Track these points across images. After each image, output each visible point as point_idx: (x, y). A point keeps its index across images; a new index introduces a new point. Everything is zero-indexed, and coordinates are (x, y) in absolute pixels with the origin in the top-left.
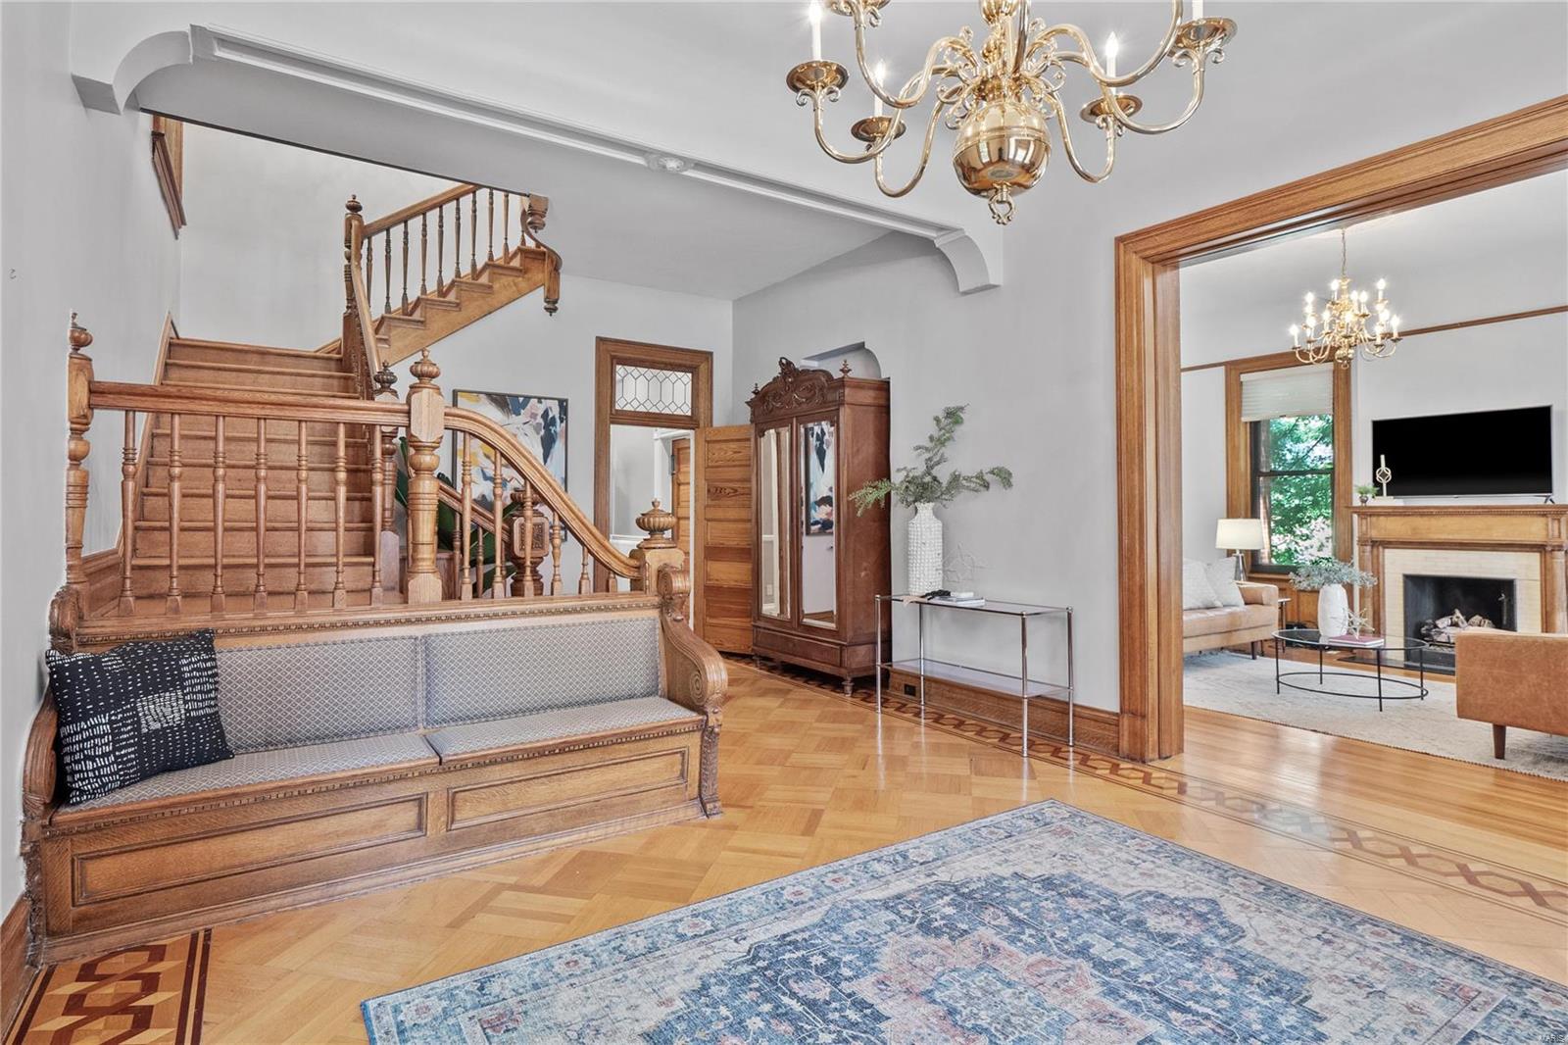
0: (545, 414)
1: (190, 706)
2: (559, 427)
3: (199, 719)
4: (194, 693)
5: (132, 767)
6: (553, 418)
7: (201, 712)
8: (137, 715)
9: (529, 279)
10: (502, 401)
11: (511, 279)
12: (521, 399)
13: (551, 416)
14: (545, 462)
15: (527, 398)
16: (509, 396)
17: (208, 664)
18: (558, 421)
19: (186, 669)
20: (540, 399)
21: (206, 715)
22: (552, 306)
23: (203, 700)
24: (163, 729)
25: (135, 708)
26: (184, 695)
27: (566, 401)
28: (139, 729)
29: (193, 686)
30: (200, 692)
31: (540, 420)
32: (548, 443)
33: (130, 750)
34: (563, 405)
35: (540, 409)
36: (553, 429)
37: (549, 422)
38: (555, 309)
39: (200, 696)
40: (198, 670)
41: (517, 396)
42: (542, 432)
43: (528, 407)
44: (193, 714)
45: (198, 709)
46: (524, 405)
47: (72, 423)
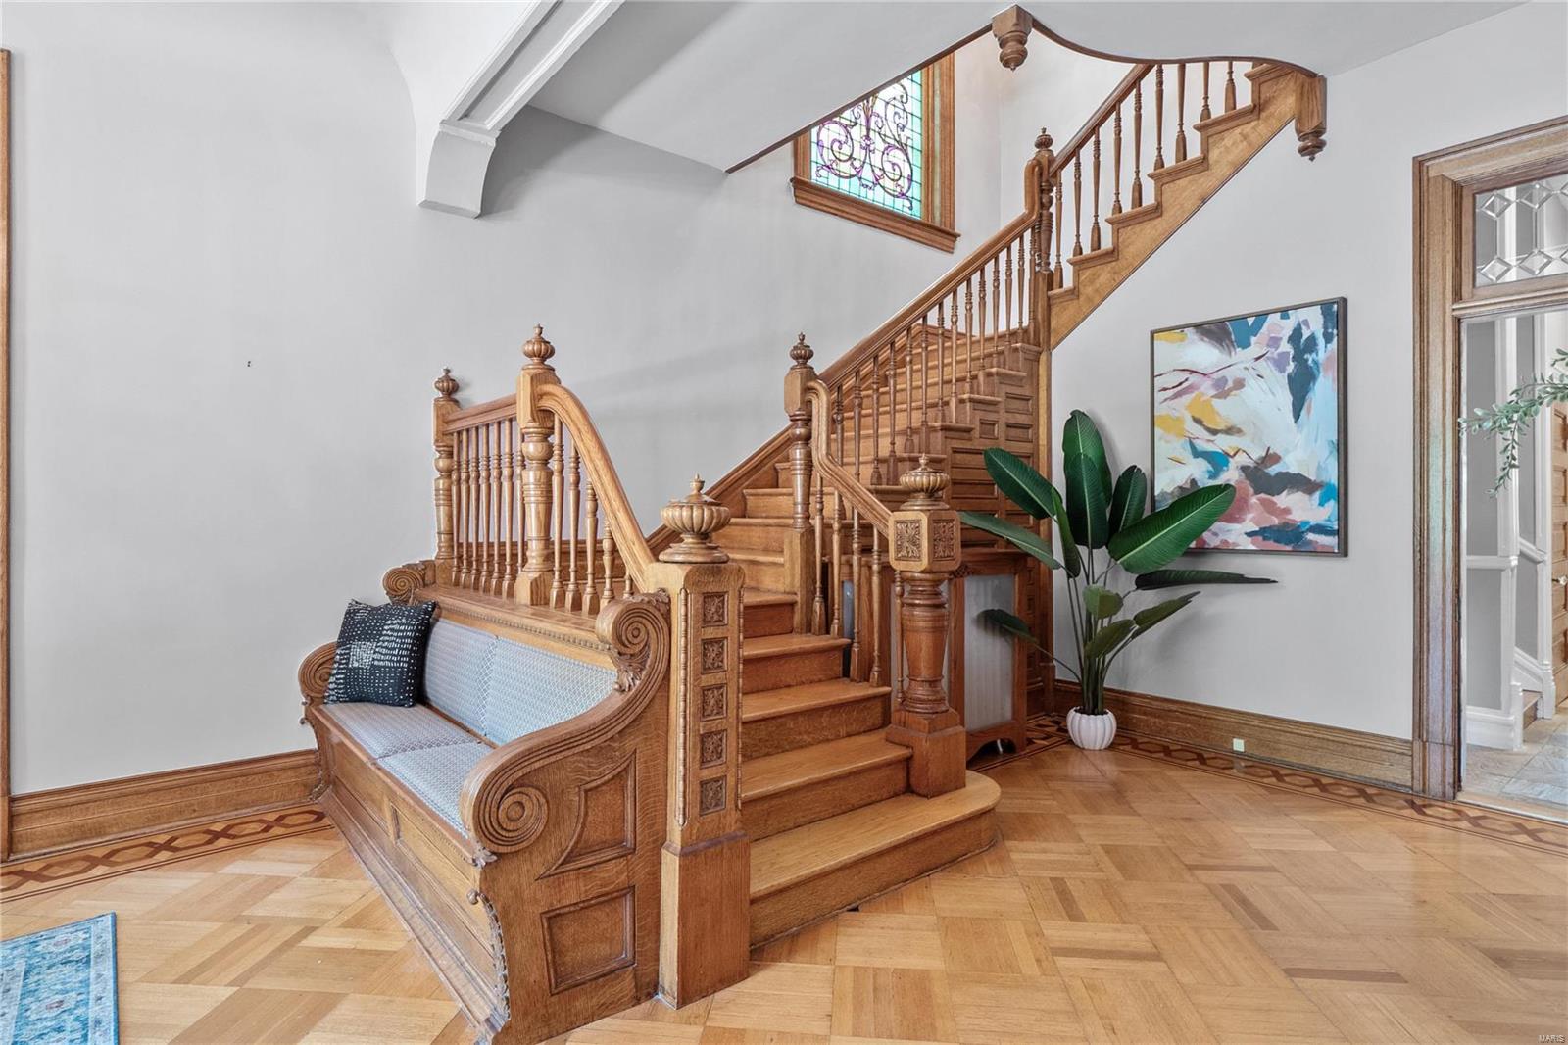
0: (1296, 336)
1: (375, 656)
2: (1325, 352)
3: (379, 667)
4: (383, 647)
5: (340, 689)
6: (1312, 339)
7: (381, 663)
8: (349, 653)
9: (1268, 117)
10: (1218, 331)
11: (1238, 131)
12: (1250, 321)
13: (1306, 334)
14: (1297, 416)
15: (1262, 316)
16: (1231, 319)
17: (402, 628)
18: (1321, 341)
19: (386, 628)
20: (1284, 312)
21: (385, 667)
22: (1313, 143)
23: (386, 654)
24: (358, 668)
25: (350, 648)
26: (377, 647)
27: (1343, 302)
28: (347, 663)
29: (384, 642)
30: (386, 648)
31: (1286, 347)
32: (1300, 386)
33: (342, 677)
34: (1337, 314)
35: (1287, 327)
36: (1310, 357)
37: (1302, 345)
38: (1320, 146)
39: (384, 651)
40: (392, 630)
41: (1244, 317)
42: (1291, 367)
43: (1264, 330)
44: (376, 663)
45: (379, 660)
46: (1256, 330)
47: (438, 446)
